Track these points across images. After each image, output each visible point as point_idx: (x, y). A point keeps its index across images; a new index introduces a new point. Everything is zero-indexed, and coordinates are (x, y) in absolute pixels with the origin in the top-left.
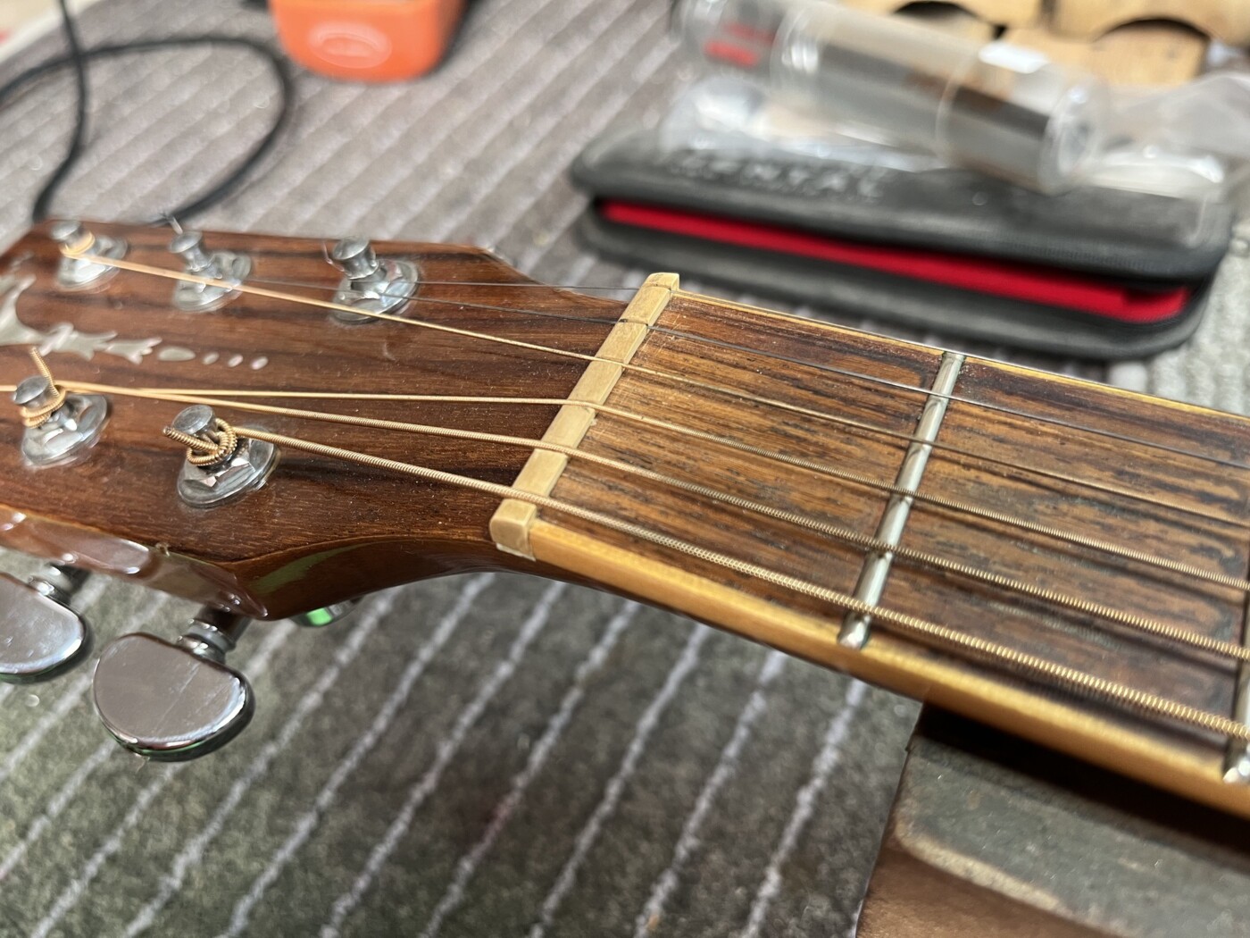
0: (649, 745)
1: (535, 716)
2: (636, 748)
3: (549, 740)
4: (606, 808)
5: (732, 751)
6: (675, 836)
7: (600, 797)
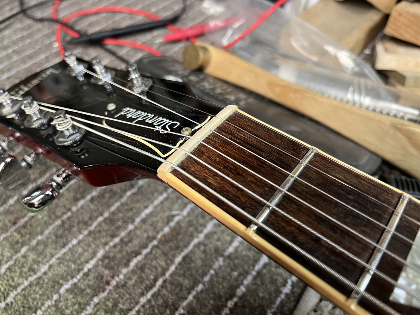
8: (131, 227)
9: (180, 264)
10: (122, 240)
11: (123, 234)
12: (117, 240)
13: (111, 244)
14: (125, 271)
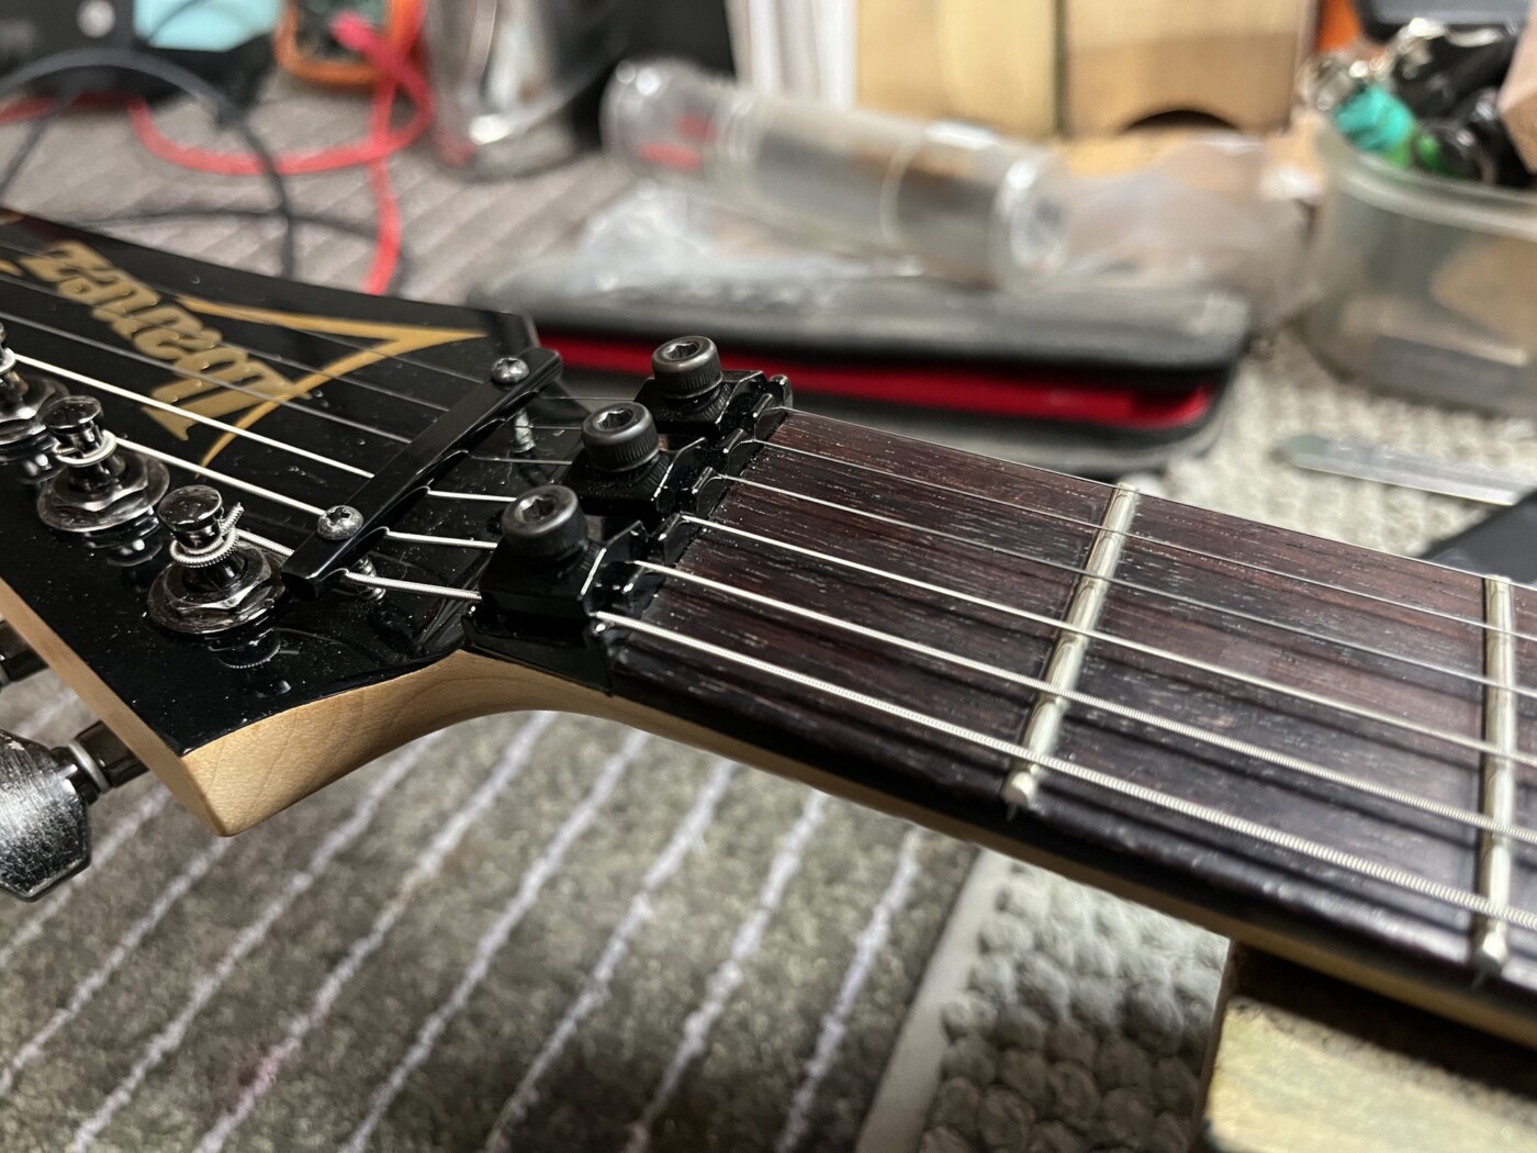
0: (493, 968)
1: (334, 943)
2: (477, 971)
3: (345, 971)
4: (418, 1054)
5: (603, 972)
6: (509, 1090)
7: (411, 1039)
8: (301, 882)
9: (501, 951)
10: (274, 931)
11: (274, 910)
12: (254, 934)
13: (238, 950)
14: (299, 1026)
